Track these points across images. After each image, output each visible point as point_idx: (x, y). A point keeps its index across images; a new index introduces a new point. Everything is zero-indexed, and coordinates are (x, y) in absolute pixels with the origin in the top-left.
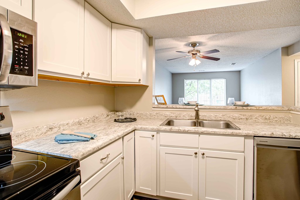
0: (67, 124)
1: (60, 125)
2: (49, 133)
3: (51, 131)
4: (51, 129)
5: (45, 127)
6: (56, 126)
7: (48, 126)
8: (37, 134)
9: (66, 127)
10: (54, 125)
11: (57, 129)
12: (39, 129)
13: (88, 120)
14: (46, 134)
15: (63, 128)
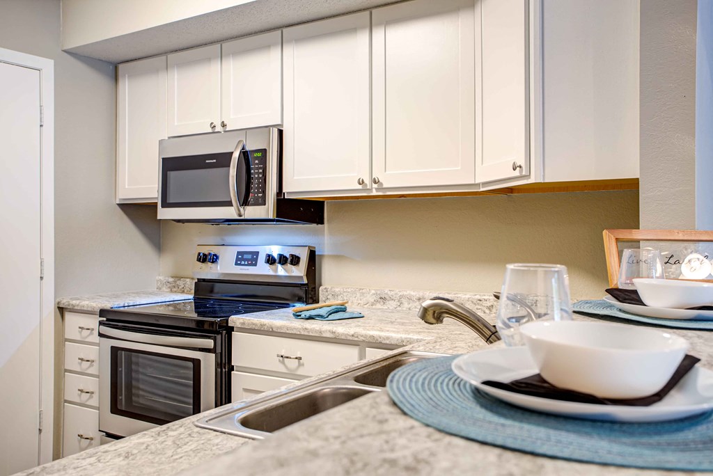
0: (419, 299)
1: (401, 297)
2: (378, 306)
3: (382, 303)
4: (383, 299)
5: (373, 292)
6: (392, 296)
7: (378, 292)
8: (360, 302)
9: (415, 304)
10: (389, 293)
11: (395, 303)
12: (363, 293)
13: (489, 304)
14: (374, 307)
15: (410, 306)
